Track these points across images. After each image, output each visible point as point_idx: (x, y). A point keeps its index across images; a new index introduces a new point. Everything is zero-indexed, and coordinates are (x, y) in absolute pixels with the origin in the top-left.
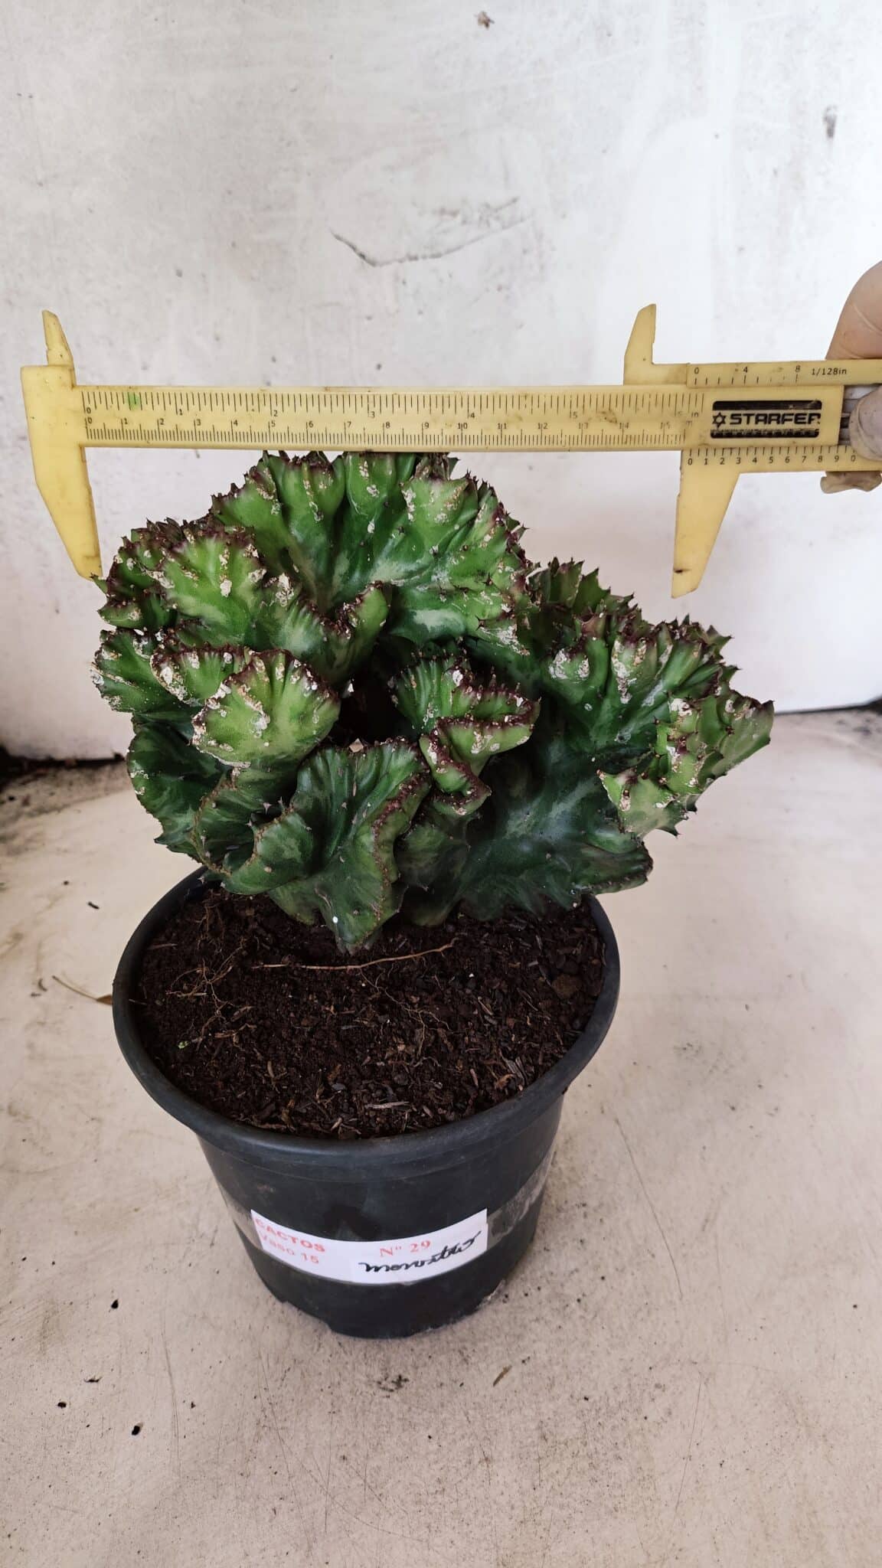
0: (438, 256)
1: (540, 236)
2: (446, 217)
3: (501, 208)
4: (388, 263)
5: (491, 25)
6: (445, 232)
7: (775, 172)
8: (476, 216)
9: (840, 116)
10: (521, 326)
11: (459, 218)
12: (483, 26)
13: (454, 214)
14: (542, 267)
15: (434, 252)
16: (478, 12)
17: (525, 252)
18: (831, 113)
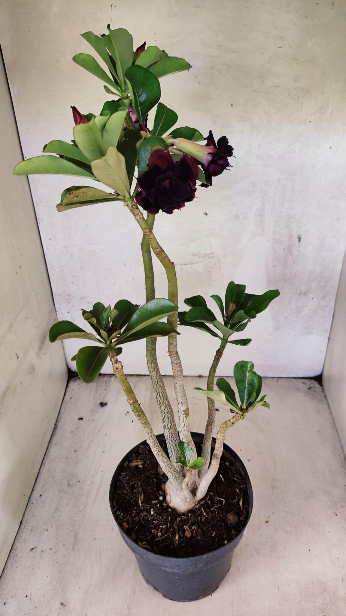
0: (192, 264)
1: (219, 261)
2: (195, 256)
3: (209, 254)
4: (179, 265)
5: (207, 215)
6: (194, 259)
7: (284, 249)
8: (203, 256)
9: (302, 237)
10: (214, 280)
11: (198, 256)
12: (205, 215)
13: (197, 255)
14: (220, 268)
15: (191, 263)
16: (204, 212)
17: (215, 264)
18: (300, 236)
